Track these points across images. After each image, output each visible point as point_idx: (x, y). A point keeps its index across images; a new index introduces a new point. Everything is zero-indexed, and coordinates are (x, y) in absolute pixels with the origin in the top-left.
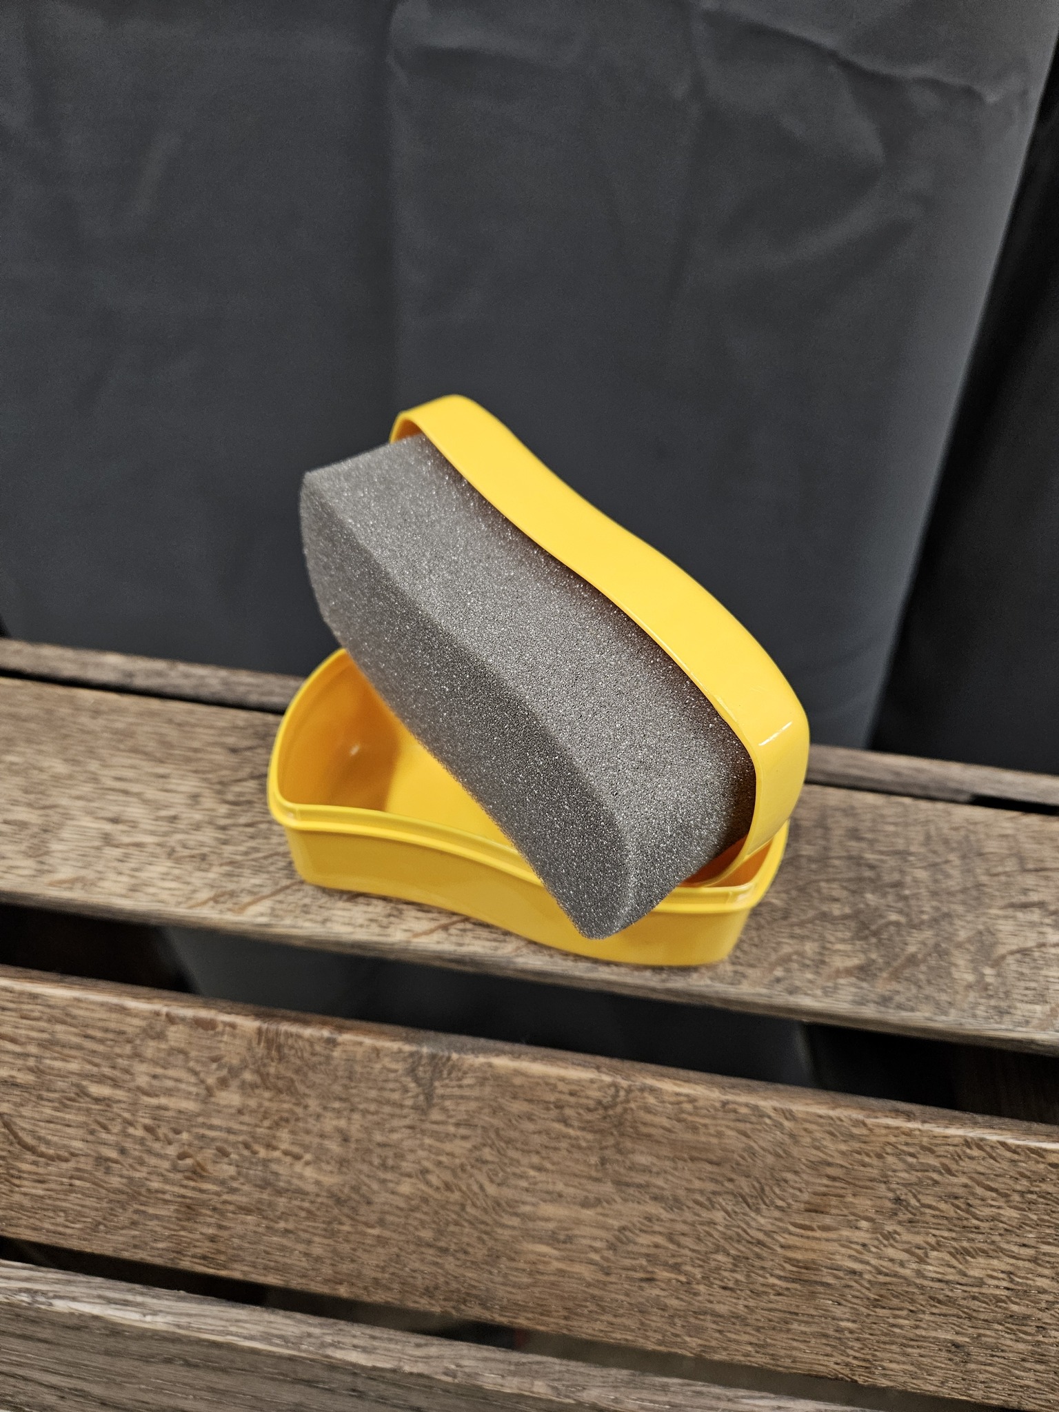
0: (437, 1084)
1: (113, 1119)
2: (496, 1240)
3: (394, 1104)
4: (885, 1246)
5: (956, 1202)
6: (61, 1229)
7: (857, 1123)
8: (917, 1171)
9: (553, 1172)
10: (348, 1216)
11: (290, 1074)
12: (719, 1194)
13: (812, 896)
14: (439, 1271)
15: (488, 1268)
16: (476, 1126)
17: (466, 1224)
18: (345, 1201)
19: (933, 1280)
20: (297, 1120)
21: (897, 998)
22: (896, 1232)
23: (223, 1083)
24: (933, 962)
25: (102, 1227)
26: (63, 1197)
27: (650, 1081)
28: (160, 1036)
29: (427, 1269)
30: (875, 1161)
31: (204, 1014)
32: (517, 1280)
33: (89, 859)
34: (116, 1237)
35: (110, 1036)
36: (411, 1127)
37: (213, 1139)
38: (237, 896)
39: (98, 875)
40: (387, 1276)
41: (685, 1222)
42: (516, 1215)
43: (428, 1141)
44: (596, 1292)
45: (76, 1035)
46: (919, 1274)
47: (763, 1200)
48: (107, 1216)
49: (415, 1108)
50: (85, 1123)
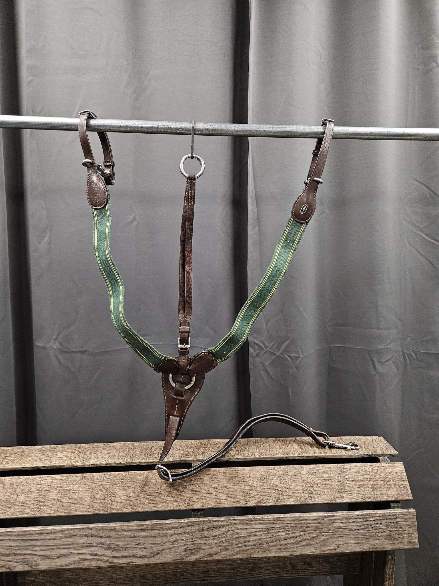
11: (85, 480)
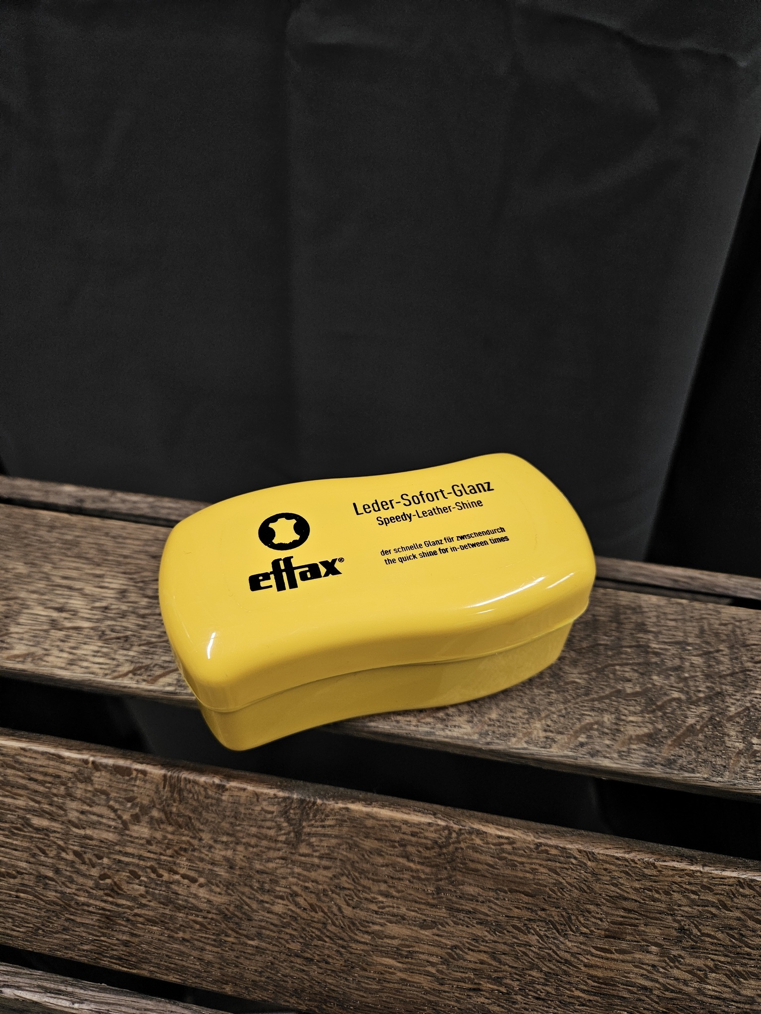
0: (304, 824)
1: (50, 846)
2: (351, 953)
3: (271, 839)
4: (671, 967)
5: (731, 932)
6: (9, 932)
7: (648, 865)
8: (698, 906)
9: (398, 898)
10: (232, 930)
11: (188, 813)
12: (534, 921)
13: (609, 677)
14: (305, 977)
15: (345, 976)
16: (336, 859)
17: (327, 940)
18: (230, 918)
19: (712, 997)
20: (194, 850)
21: (680, 761)
22: (680, 956)
23: (136, 819)
24: (708, 731)
25: (40, 932)
26: (11, 906)
27: (477, 826)
28: (88, 780)
29: (295, 975)
30: (663, 897)
31: (121, 762)
32: (369, 986)
33: (37, 639)
34: (51, 940)
35: (49, 779)
36: (283, 858)
37: (127, 864)
38: (151, 670)
39: (45, 652)
40: (263, 979)
41: (505, 943)
42: (367, 932)
43: (297, 870)
44: (432, 998)
45: (23, 778)
46: (700, 991)
47: (570, 927)
48: (45, 922)
49: (286, 842)
50: (28, 848)
